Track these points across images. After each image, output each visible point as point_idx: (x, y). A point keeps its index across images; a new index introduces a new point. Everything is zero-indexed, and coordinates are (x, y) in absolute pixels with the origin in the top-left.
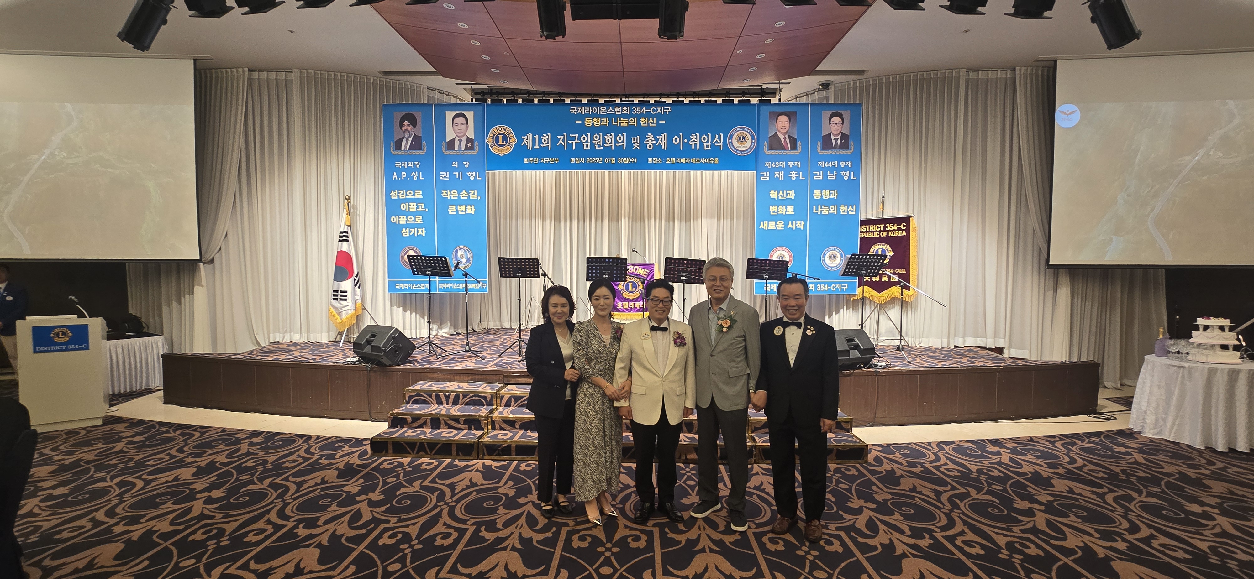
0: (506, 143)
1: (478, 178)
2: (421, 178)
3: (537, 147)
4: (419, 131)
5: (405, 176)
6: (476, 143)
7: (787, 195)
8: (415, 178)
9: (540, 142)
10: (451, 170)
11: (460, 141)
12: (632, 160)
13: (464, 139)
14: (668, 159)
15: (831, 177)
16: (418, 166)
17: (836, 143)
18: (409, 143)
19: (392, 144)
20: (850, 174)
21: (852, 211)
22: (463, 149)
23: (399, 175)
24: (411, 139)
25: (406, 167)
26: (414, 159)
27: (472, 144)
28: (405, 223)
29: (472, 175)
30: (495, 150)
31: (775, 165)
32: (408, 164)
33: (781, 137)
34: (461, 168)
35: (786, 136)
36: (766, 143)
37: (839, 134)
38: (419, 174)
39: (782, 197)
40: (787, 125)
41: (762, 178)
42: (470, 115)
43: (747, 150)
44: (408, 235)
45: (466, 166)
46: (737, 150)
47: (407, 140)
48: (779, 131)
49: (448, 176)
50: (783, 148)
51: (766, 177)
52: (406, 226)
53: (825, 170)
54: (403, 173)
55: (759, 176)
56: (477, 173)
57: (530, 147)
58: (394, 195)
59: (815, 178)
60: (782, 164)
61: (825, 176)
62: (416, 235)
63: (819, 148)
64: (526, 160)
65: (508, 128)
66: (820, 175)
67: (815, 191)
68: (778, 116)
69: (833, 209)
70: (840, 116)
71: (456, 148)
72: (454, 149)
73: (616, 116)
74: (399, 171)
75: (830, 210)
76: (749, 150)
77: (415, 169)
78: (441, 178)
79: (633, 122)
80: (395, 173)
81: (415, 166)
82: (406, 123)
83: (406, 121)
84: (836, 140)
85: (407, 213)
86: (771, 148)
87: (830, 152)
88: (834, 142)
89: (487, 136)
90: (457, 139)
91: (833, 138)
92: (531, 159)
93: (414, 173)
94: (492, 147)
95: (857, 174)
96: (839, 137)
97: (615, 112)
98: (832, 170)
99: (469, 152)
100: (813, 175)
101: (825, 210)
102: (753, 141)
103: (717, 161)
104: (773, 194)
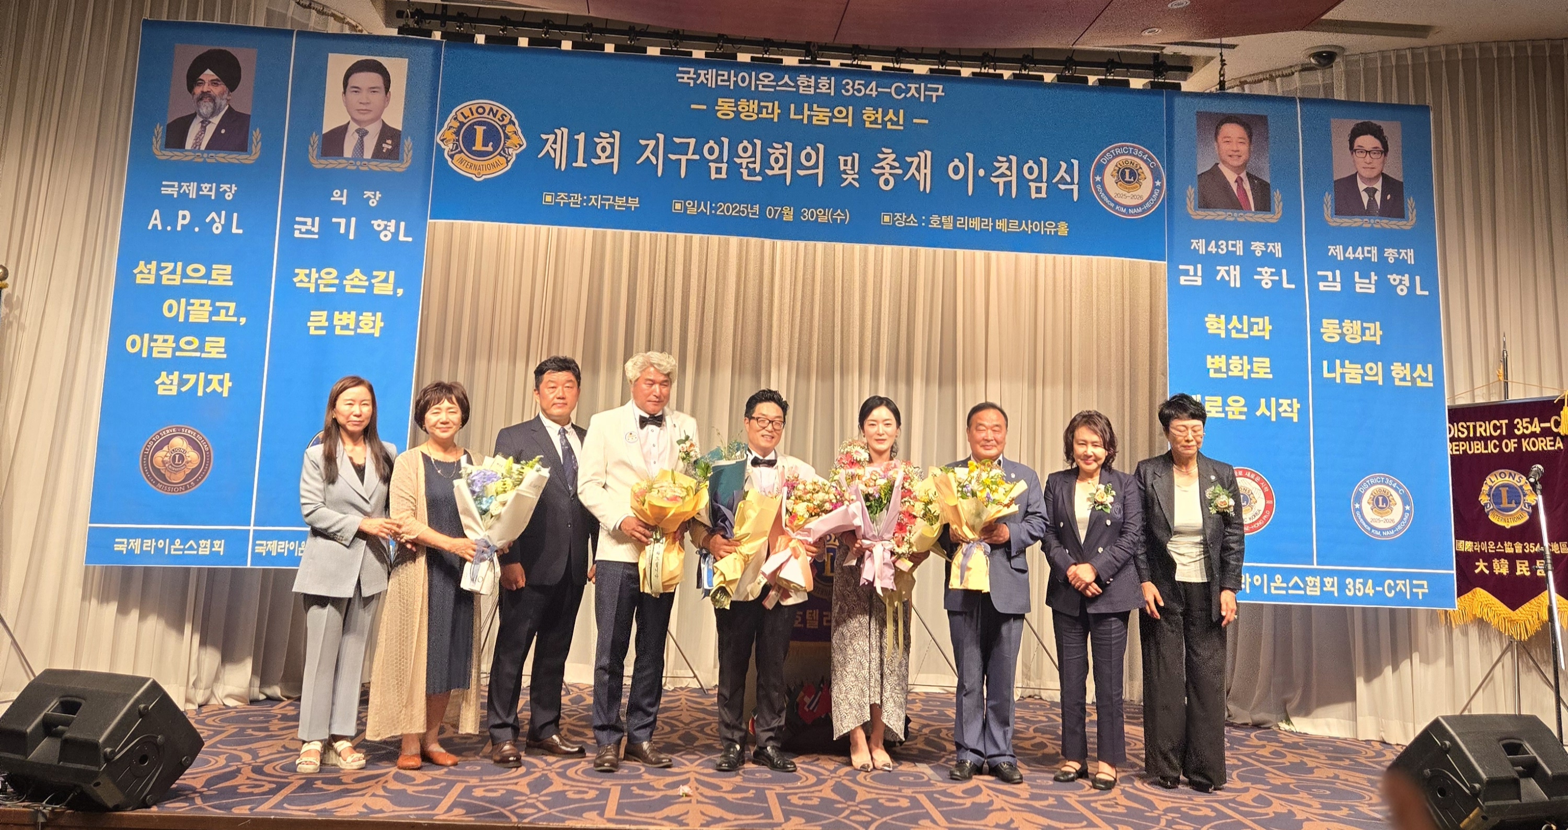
0: (495, 148)
1: (402, 238)
2: (234, 231)
3: (580, 163)
4: (243, 100)
5: (186, 222)
6: (407, 144)
7: (1251, 328)
8: (217, 229)
9: (591, 152)
10: (327, 210)
11: (363, 134)
12: (839, 216)
13: (374, 130)
14: (935, 218)
15: (1365, 286)
16: (229, 197)
17: (1372, 201)
18: (211, 129)
19: (160, 130)
20: (1412, 281)
21: (1425, 380)
22: (368, 154)
23: (169, 218)
24: (216, 120)
25: (193, 195)
26: (217, 174)
27: (397, 146)
28: (169, 355)
29: (385, 229)
30: (461, 165)
31: (1217, 246)
32: (199, 189)
33: (1231, 177)
34: (357, 208)
35: (1243, 175)
36: (1191, 192)
37: (1377, 178)
38: (229, 219)
39: (1240, 331)
40: (1244, 148)
41: (1183, 280)
42: (397, 67)
43: (1141, 205)
44: (174, 392)
45: (373, 203)
46: (1117, 203)
47: (205, 122)
48: (1224, 162)
49: (316, 229)
50: (1236, 204)
51: (1193, 277)
52: (176, 364)
53: (1348, 268)
54: (181, 213)
55: (1174, 274)
56: (402, 224)
57: (561, 162)
58: (145, 274)
59: (1322, 286)
60: (1234, 246)
61: (1348, 282)
62: (200, 393)
63: (1328, 210)
64: (549, 199)
65: (502, 109)
66: (1334, 280)
67: (1325, 321)
68: (1222, 122)
69: (1375, 372)
70: (1377, 133)
71: (348, 151)
72: (340, 153)
73: (799, 100)
74: (170, 207)
75: (1365, 374)
76: (1148, 205)
77: (219, 203)
78: (297, 234)
79: (845, 116)
80: (157, 212)
81: (220, 195)
82: (208, 75)
83: (208, 72)
84: (1371, 192)
85: (179, 328)
86: (1205, 203)
87: (1356, 222)
88: (1365, 198)
89: (441, 125)
90: (353, 127)
91: (1362, 186)
92: (562, 195)
93: (213, 215)
94: (452, 157)
95: (1430, 283)
96: (1378, 185)
97: (797, 87)
98: (1365, 267)
99: (385, 166)
100: (1315, 280)
101: (1353, 373)
102: (1158, 183)
103: (1063, 229)
104: (1214, 324)
